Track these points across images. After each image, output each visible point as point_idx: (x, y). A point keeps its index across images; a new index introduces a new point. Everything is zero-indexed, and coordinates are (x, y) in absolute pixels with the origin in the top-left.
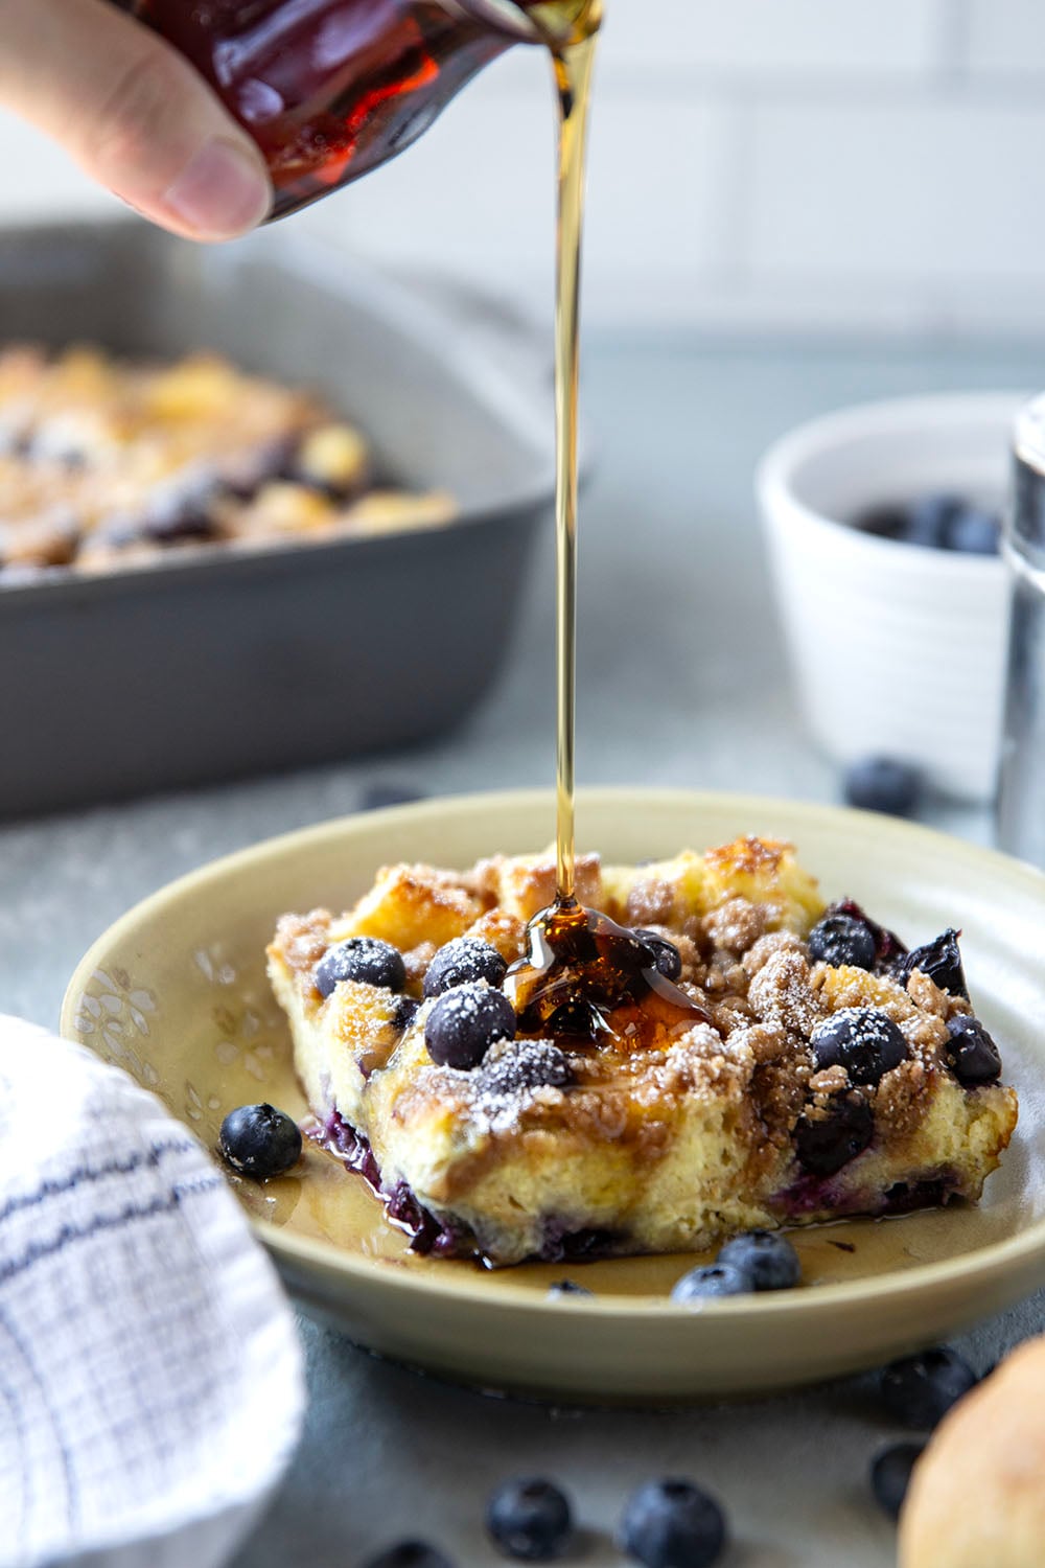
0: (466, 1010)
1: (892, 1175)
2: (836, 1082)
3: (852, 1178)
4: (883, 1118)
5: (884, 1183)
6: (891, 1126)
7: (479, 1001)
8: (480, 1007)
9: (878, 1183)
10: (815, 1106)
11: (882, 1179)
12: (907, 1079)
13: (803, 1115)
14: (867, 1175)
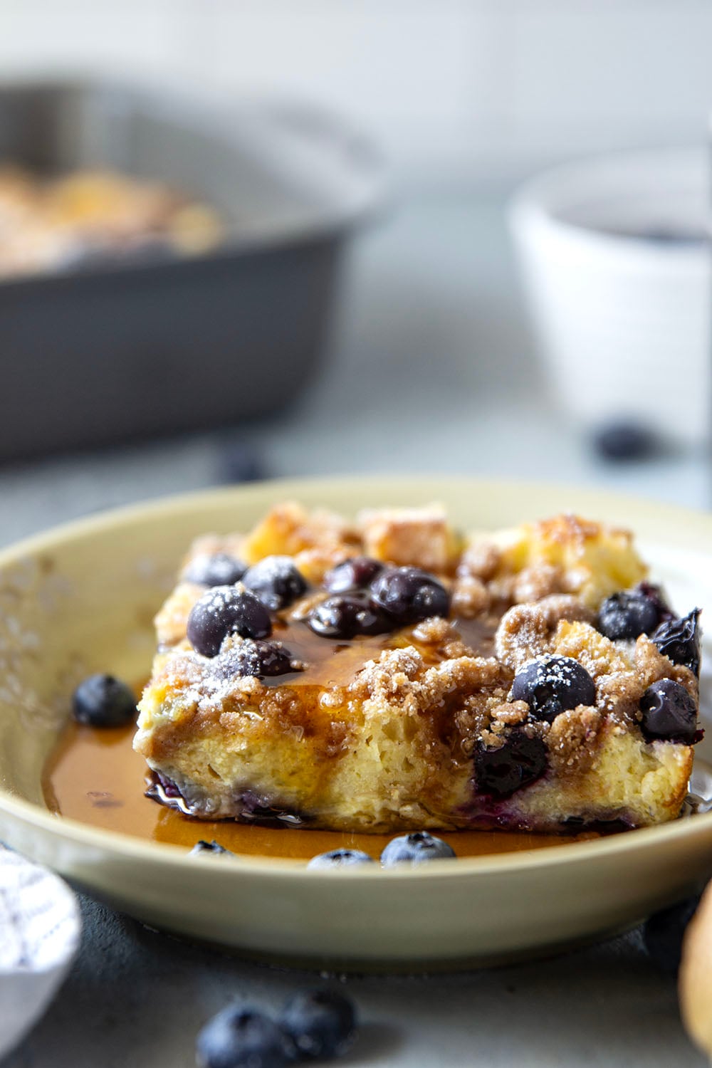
0: (213, 606)
1: (566, 808)
2: (512, 714)
3: (528, 805)
4: (555, 754)
5: (558, 814)
6: (562, 761)
7: (227, 600)
8: (226, 605)
9: (552, 814)
10: (491, 731)
11: (556, 810)
12: (577, 721)
13: (480, 738)
14: (541, 804)
